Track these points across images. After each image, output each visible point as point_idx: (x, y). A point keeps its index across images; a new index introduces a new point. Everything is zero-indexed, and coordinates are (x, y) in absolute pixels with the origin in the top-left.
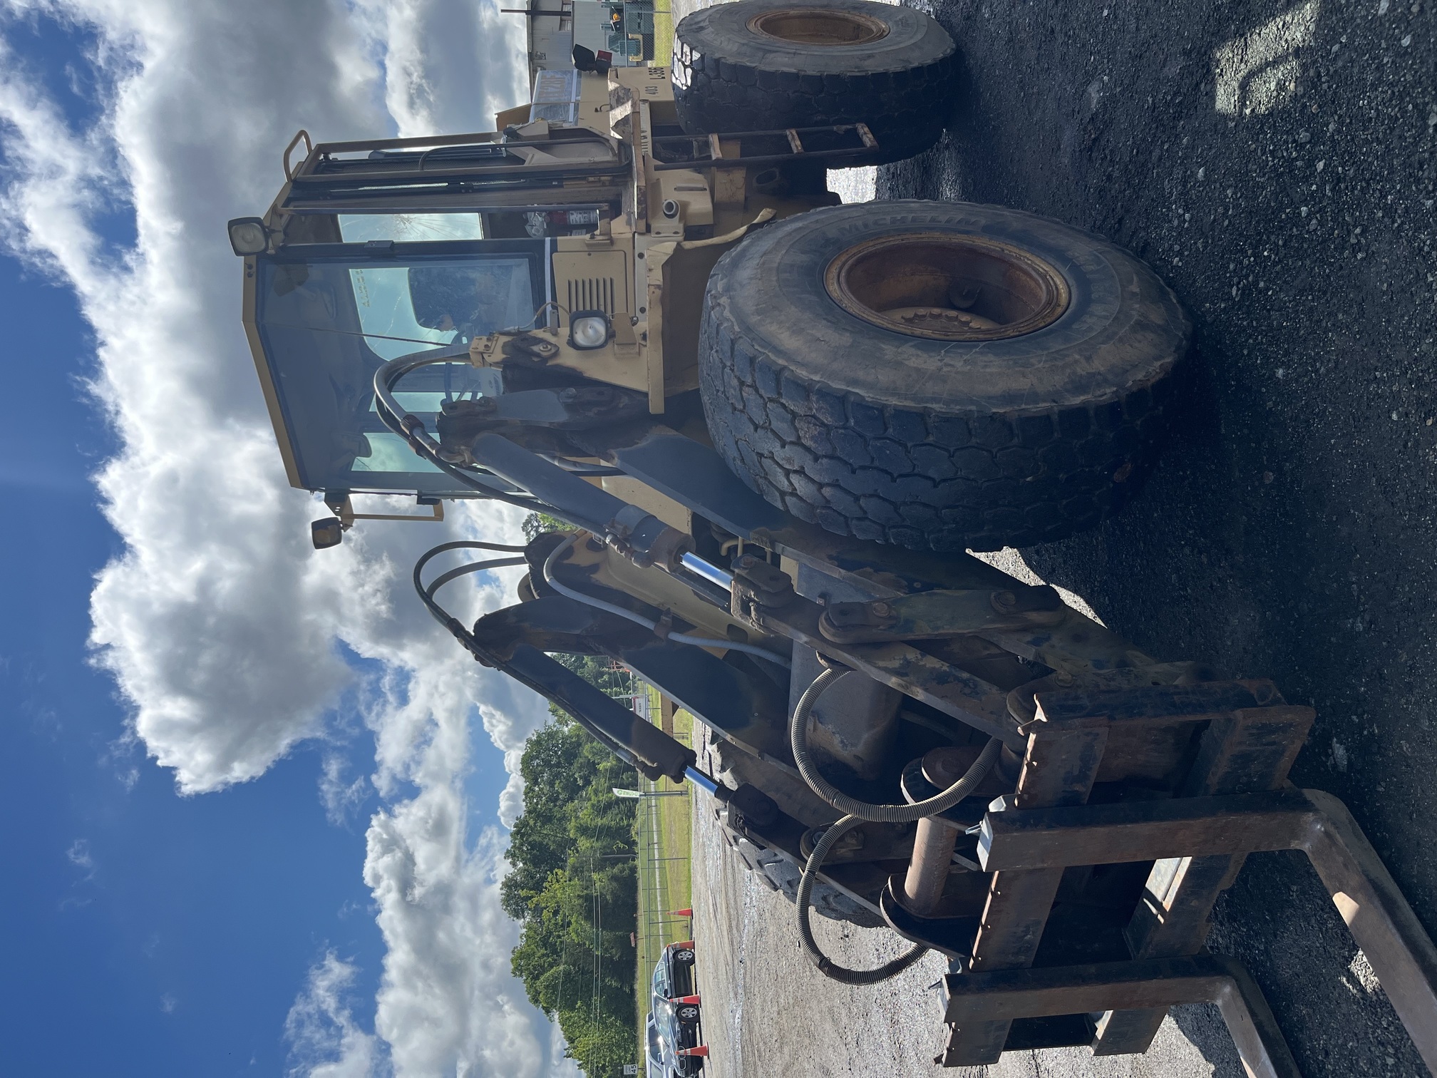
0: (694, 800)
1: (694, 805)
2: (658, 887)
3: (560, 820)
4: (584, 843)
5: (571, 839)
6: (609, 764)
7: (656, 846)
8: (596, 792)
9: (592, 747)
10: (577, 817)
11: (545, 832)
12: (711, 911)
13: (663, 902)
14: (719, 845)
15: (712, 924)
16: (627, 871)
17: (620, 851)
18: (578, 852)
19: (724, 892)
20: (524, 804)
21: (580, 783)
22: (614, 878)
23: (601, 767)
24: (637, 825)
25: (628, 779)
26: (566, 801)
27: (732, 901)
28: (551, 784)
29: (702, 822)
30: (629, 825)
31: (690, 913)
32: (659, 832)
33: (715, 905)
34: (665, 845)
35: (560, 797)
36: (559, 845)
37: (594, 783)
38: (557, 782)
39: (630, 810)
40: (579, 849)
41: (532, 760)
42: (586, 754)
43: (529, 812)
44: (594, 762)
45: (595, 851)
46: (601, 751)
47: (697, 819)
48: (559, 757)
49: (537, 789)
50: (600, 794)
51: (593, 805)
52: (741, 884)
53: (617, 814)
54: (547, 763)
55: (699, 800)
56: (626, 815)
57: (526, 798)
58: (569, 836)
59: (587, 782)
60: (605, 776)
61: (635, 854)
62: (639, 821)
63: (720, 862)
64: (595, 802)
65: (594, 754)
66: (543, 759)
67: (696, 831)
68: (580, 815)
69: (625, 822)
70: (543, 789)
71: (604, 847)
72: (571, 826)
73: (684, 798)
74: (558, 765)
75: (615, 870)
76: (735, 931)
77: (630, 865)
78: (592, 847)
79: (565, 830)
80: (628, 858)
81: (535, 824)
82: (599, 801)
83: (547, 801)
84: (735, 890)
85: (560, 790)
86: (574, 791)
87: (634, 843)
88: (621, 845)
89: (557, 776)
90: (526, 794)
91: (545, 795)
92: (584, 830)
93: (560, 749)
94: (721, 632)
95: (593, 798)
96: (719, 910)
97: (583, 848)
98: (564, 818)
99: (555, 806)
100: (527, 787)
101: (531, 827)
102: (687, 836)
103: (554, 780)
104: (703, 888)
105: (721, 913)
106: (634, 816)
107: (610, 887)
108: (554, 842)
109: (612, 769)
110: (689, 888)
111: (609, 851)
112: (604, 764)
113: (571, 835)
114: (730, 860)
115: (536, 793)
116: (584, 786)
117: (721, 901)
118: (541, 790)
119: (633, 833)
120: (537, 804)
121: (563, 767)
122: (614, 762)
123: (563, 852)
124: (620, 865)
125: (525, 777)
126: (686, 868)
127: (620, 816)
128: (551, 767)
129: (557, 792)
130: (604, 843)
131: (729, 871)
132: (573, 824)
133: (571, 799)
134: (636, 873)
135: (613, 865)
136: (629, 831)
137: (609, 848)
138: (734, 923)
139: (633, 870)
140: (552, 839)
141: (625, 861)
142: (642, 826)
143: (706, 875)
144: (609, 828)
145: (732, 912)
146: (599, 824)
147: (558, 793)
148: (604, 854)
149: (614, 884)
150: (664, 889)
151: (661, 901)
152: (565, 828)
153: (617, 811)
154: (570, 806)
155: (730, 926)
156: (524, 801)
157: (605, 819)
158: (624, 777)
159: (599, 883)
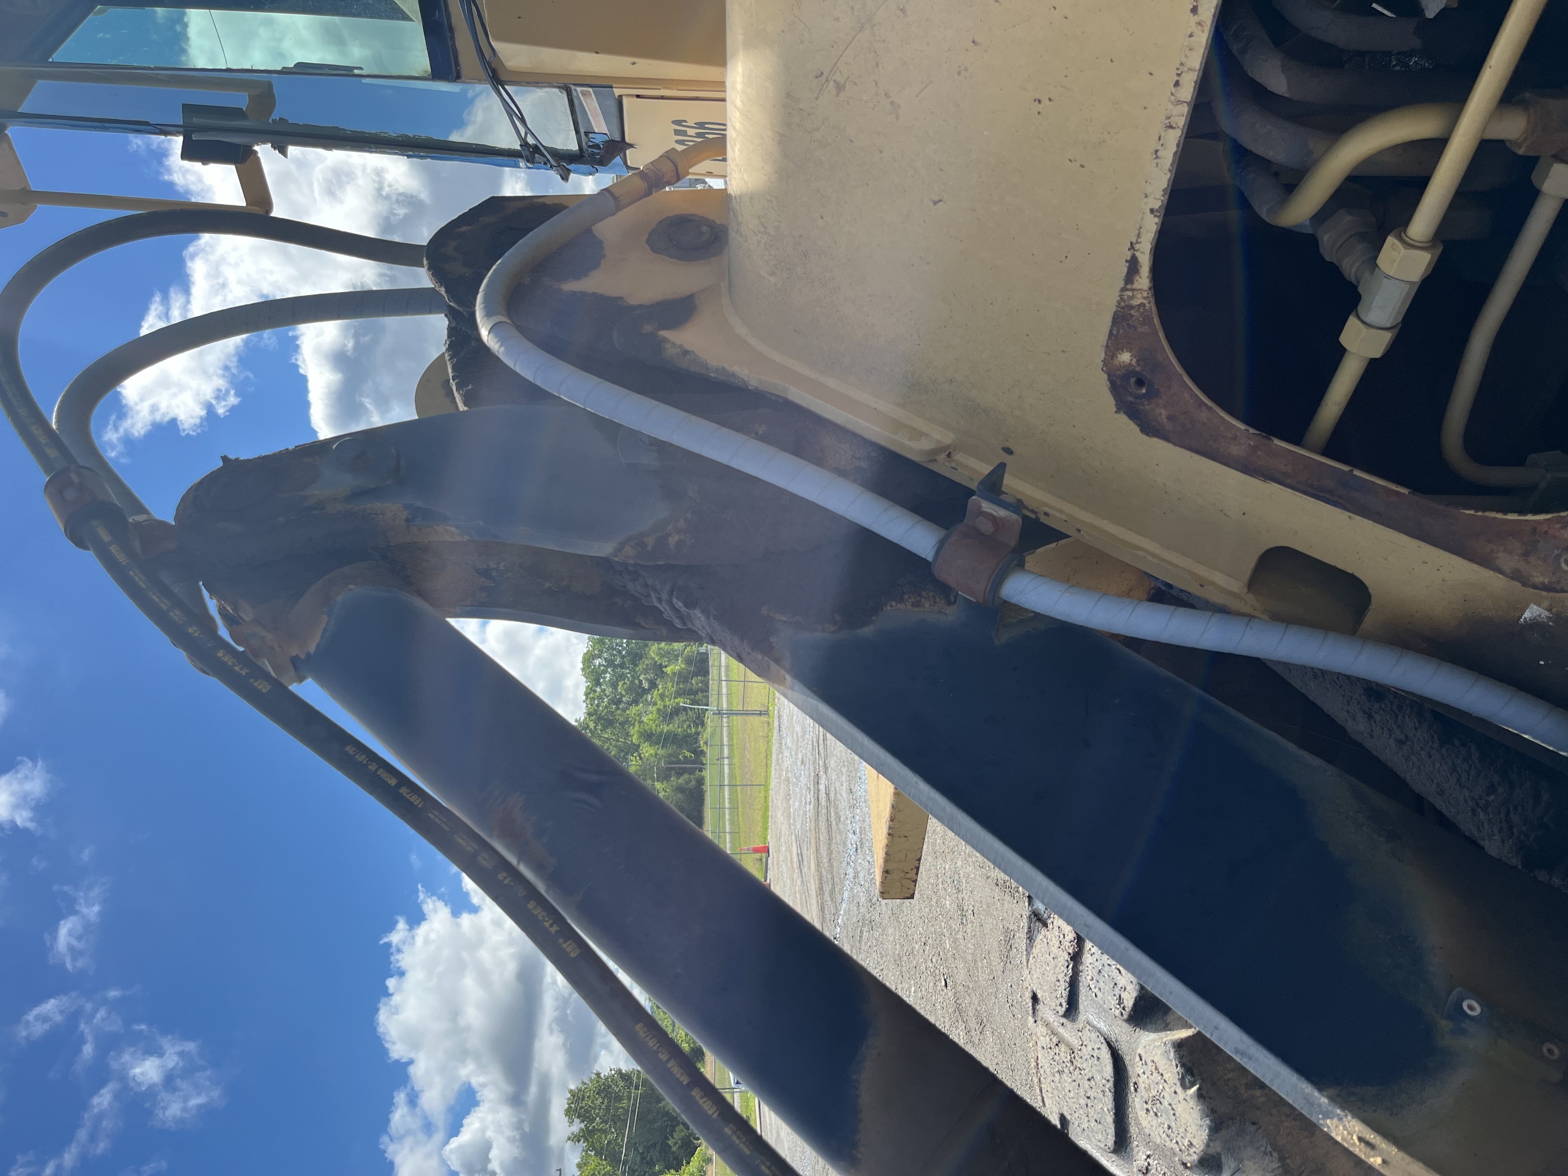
0: (776, 724)
1: (775, 731)
2: (727, 805)
3: (621, 724)
4: (647, 750)
5: (634, 745)
6: (677, 667)
7: (726, 761)
8: (662, 696)
9: (659, 649)
10: (640, 722)
11: (606, 736)
12: (795, 860)
13: (732, 822)
14: (809, 789)
15: (795, 876)
16: (694, 782)
17: (686, 760)
18: (641, 758)
19: (813, 844)
20: (585, 705)
21: (646, 685)
22: (680, 789)
23: (668, 670)
24: (707, 734)
25: (697, 684)
26: (630, 704)
27: (825, 860)
28: (614, 686)
29: (787, 753)
30: (698, 734)
31: (766, 850)
32: (731, 746)
33: (800, 855)
34: (736, 761)
35: (624, 699)
36: (621, 750)
37: (660, 687)
38: (620, 684)
39: (698, 717)
40: (642, 755)
41: (593, 660)
42: (653, 655)
43: (590, 714)
44: (661, 665)
45: (660, 759)
46: (669, 653)
47: (780, 747)
48: (623, 657)
49: (598, 690)
50: (667, 699)
51: (658, 710)
52: (841, 847)
53: (684, 721)
54: (610, 663)
55: (783, 727)
56: (694, 722)
57: (587, 699)
58: (631, 741)
59: (653, 685)
60: (672, 681)
61: (703, 764)
62: (709, 730)
63: (810, 808)
64: (662, 707)
65: (662, 656)
66: (605, 659)
67: (778, 760)
68: (645, 719)
69: (693, 730)
70: (605, 690)
71: (670, 755)
72: (634, 731)
73: (764, 718)
74: (622, 666)
75: (680, 781)
76: (827, 896)
77: (697, 776)
78: (656, 754)
79: (628, 735)
80: (695, 769)
81: (595, 727)
82: (665, 706)
83: (609, 704)
84: (830, 853)
85: (623, 693)
86: (638, 694)
87: (703, 753)
88: (688, 754)
89: (622, 677)
90: (587, 694)
91: (607, 697)
92: (648, 736)
93: (624, 649)
94: (1220, 579)
95: (659, 703)
96: (805, 862)
97: (647, 755)
98: (626, 722)
99: (618, 708)
100: (587, 687)
101: (591, 730)
102: (764, 761)
103: (617, 682)
104: (784, 829)
105: (809, 868)
106: (703, 724)
107: (675, 798)
108: (616, 746)
109: (680, 674)
110: (765, 818)
111: (674, 759)
112: (672, 667)
113: (634, 741)
114: (824, 811)
115: (597, 694)
116: (650, 689)
117: (810, 855)
118: (603, 691)
119: (702, 742)
120: (598, 705)
121: (628, 668)
122: (683, 666)
123: (625, 759)
124: (686, 776)
125: (586, 677)
126: (762, 795)
127: (688, 723)
128: (615, 667)
129: (621, 693)
130: (670, 751)
131: (823, 825)
132: (637, 728)
133: (636, 702)
134: (703, 784)
135: (679, 774)
136: (697, 741)
137: (674, 757)
138: (827, 889)
139: (701, 781)
140: (614, 743)
141: (691, 772)
142: (713, 734)
143: (789, 817)
144: (676, 735)
145: (824, 873)
146: (665, 730)
147: (622, 696)
148: (670, 763)
149: (679, 795)
150: (734, 809)
151: (730, 820)
152: (628, 733)
153: (684, 718)
154: (633, 710)
155: (821, 889)
156: (584, 702)
157: (671, 726)
158: (693, 682)
159: (663, 793)
